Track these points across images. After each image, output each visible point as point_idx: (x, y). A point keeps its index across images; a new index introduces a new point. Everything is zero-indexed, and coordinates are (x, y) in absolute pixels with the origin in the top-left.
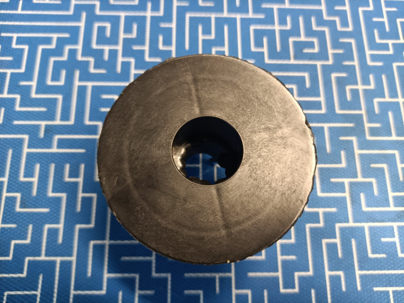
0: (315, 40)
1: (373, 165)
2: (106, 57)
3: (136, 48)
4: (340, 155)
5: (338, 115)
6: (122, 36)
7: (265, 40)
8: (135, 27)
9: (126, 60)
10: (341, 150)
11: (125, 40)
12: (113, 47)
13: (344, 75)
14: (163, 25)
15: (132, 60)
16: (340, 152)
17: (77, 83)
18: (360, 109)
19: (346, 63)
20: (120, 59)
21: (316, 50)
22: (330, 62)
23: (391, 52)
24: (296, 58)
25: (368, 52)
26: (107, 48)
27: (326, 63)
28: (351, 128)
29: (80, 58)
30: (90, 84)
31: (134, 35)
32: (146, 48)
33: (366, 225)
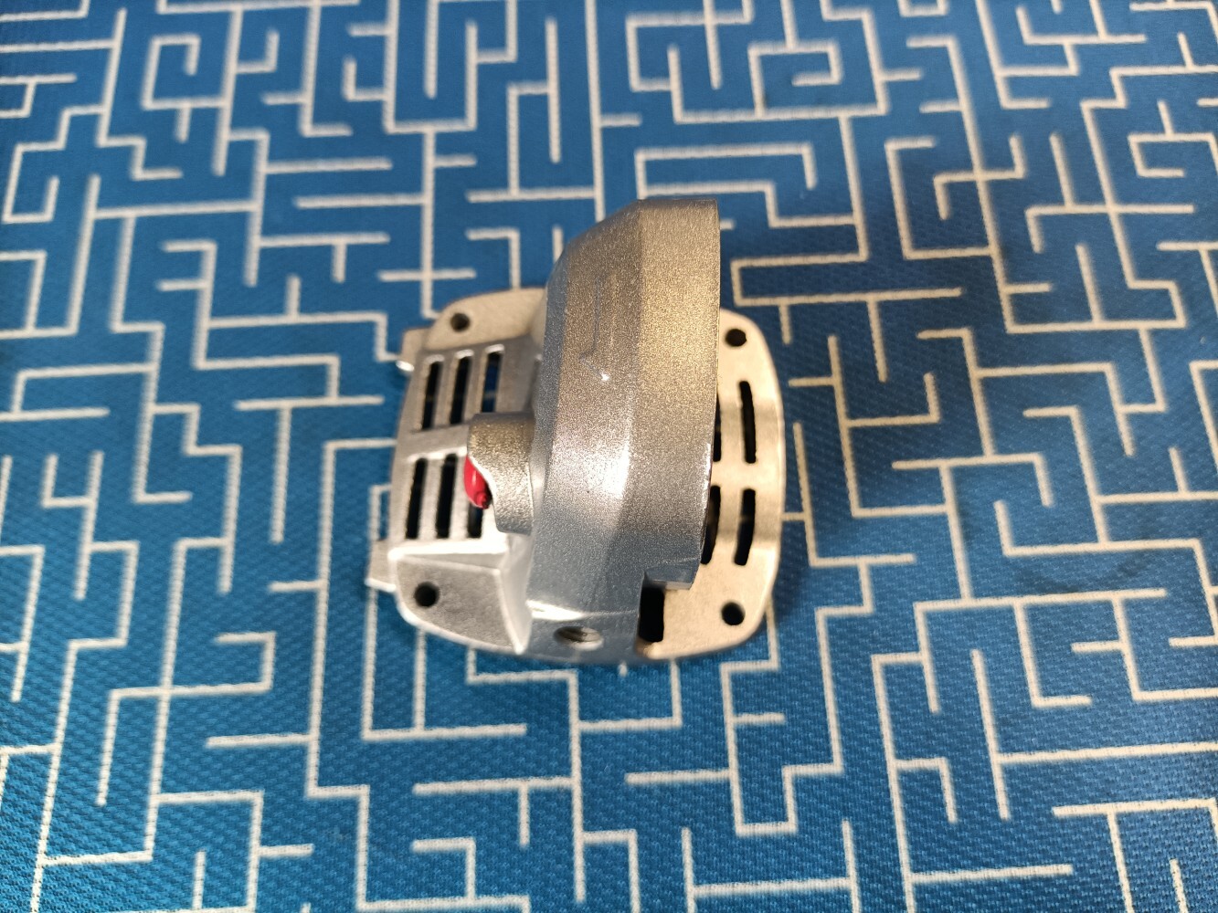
0: (831, 50)
1: (1031, 413)
2: (183, 131)
3: (273, 100)
4: (922, 387)
5: (912, 263)
6: (233, 68)
7: (673, 58)
8: (273, 41)
9: (244, 135)
10: (926, 371)
11: (242, 80)
12: (204, 103)
13: (925, 143)
14: (357, 31)
15: (262, 137)
16: (921, 379)
17: (93, 214)
18: (983, 242)
19: (932, 108)
20: (225, 135)
21: (835, 76)
22: (881, 108)
23: (1073, 69)
24: (770, 102)
25: (1000, 73)
26: (185, 106)
27: (868, 112)
28: (953, 299)
29: (103, 140)
30: (130, 215)
31: (269, 64)
32: (306, 99)
33: (1019, 604)
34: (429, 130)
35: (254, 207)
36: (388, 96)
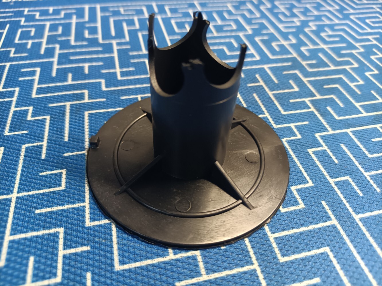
0: (232, 23)
1: (325, 87)
2: (29, 46)
3: (61, 39)
4: (290, 84)
5: (273, 59)
6: (47, 33)
7: (187, 26)
8: (60, 28)
9: (51, 46)
10: (289, 80)
11: (50, 36)
12: (37, 41)
13: (265, 38)
14: (88, 25)
15: (57, 46)
16: (289, 82)
18: (291, 54)
19: (264, 32)
20: (44, 46)
21: (235, 28)
22: (250, 33)
23: (298, 24)
24: (218, 32)
25: (280, 26)
26: (30, 42)
27: (246, 33)
28: (289, 66)
30: (8, 64)
31: (59, 33)
32: (72, 38)
33: (348, 131)
34: (114, 42)
35: (55, 60)
36: (100, 36)
